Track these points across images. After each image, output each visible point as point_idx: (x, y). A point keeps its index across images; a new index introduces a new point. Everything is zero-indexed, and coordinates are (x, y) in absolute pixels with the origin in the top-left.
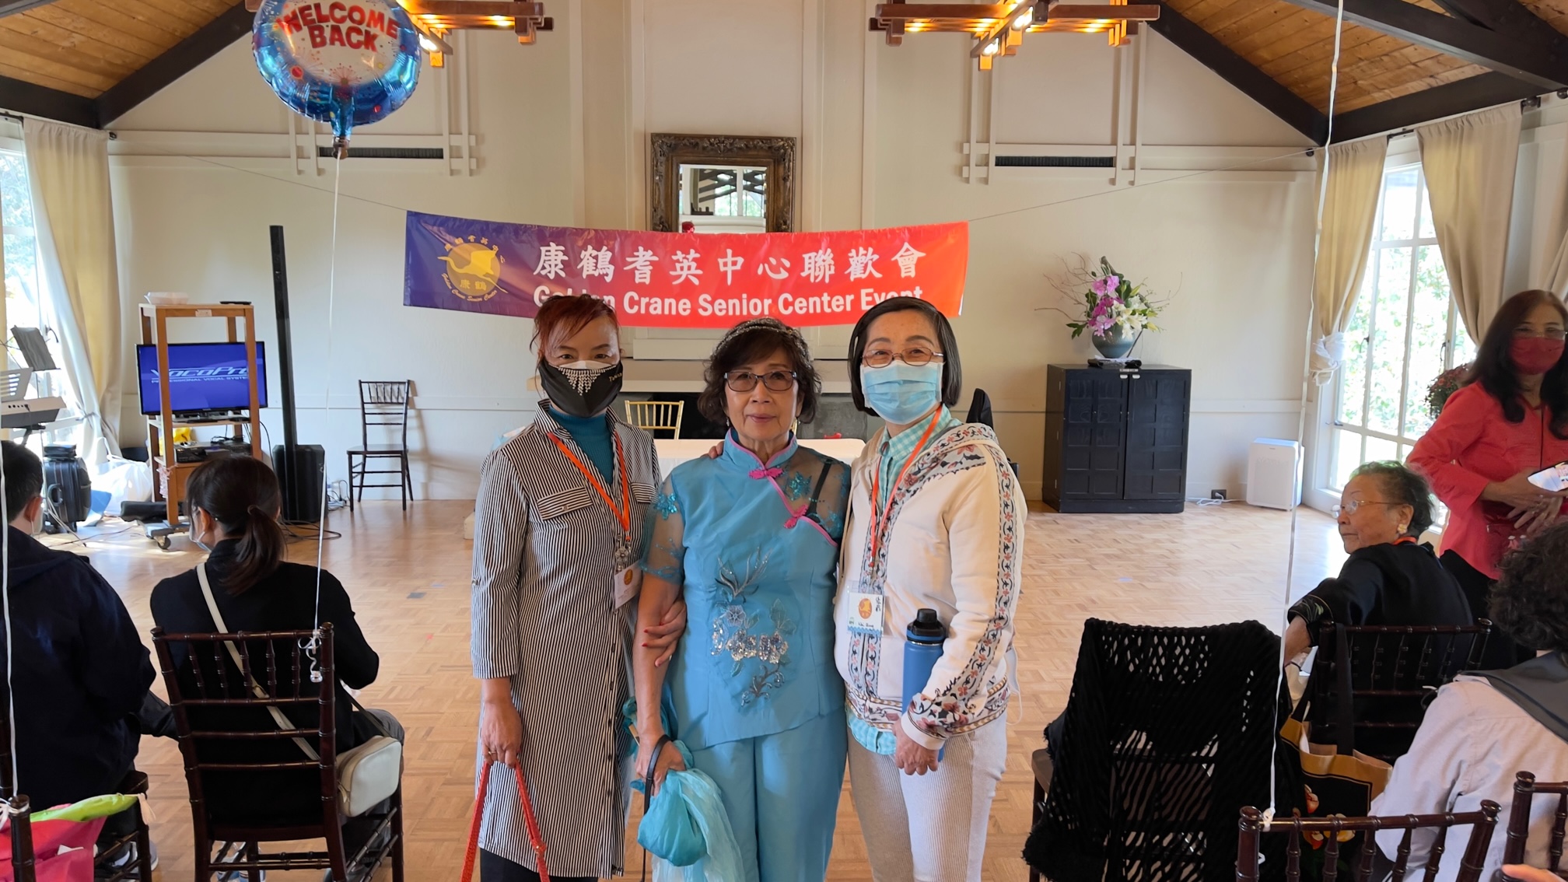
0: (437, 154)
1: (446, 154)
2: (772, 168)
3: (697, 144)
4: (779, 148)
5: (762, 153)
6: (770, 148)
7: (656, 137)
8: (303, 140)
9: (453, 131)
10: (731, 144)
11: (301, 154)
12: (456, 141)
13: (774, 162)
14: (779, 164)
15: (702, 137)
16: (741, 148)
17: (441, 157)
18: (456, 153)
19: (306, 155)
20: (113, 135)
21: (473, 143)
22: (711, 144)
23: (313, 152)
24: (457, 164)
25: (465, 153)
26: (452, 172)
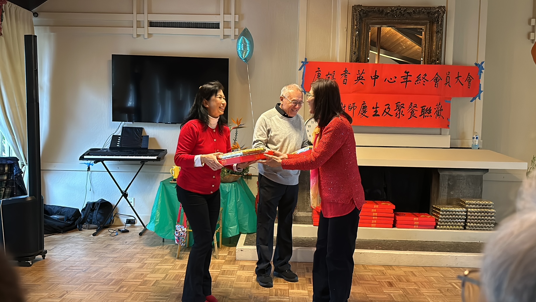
0: (216, 26)
1: (221, 26)
2: (428, 26)
3: (383, 11)
4: (435, 13)
5: (422, 16)
6: (428, 13)
7: (356, 8)
8: (140, 17)
9: (226, 12)
10: (405, 11)
11: (139, 25)
12: (228, 18)
13: (430, 22)
14: (433, 23)
15: (387, 7)
16: (409, 14)
17: (219, 28)
18: (227, 25)
19: (142, 26)
20: (36, 15)
21: (237, 20)
22: (392, 11)
23: (146, 24)
24: (227, 32)
25: (232, 25)
26: (226, 37)
